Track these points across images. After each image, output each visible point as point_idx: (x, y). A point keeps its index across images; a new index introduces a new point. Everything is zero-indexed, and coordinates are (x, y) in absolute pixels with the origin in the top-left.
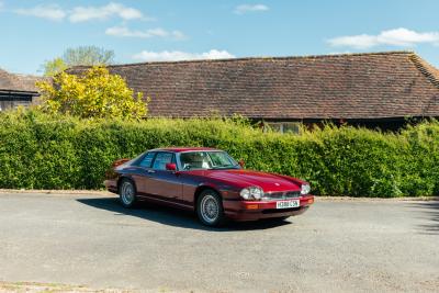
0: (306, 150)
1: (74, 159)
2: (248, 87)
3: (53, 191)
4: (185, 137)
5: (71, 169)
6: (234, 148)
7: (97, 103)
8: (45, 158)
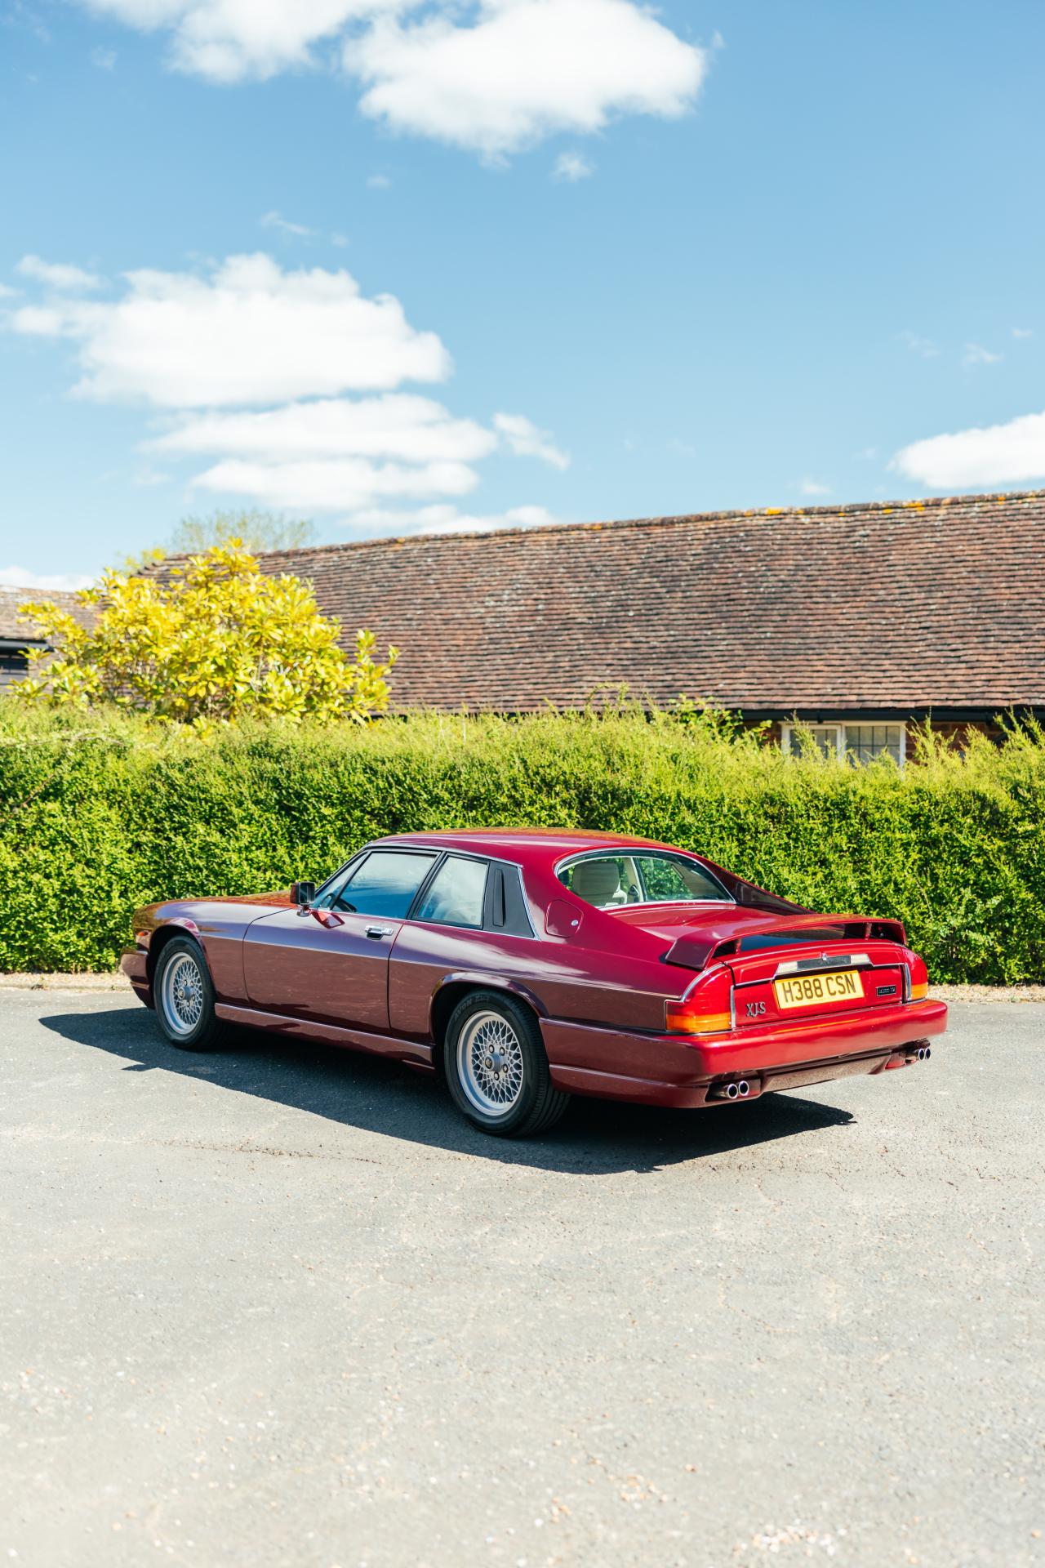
0: (948, 819)
1: (126, 865)
2: (723, 607)
3: (55, 978)
4: (513, 780)
5: (117, 902)
6: (689, 819)
7: (220, 670)
8: (26, 867)
